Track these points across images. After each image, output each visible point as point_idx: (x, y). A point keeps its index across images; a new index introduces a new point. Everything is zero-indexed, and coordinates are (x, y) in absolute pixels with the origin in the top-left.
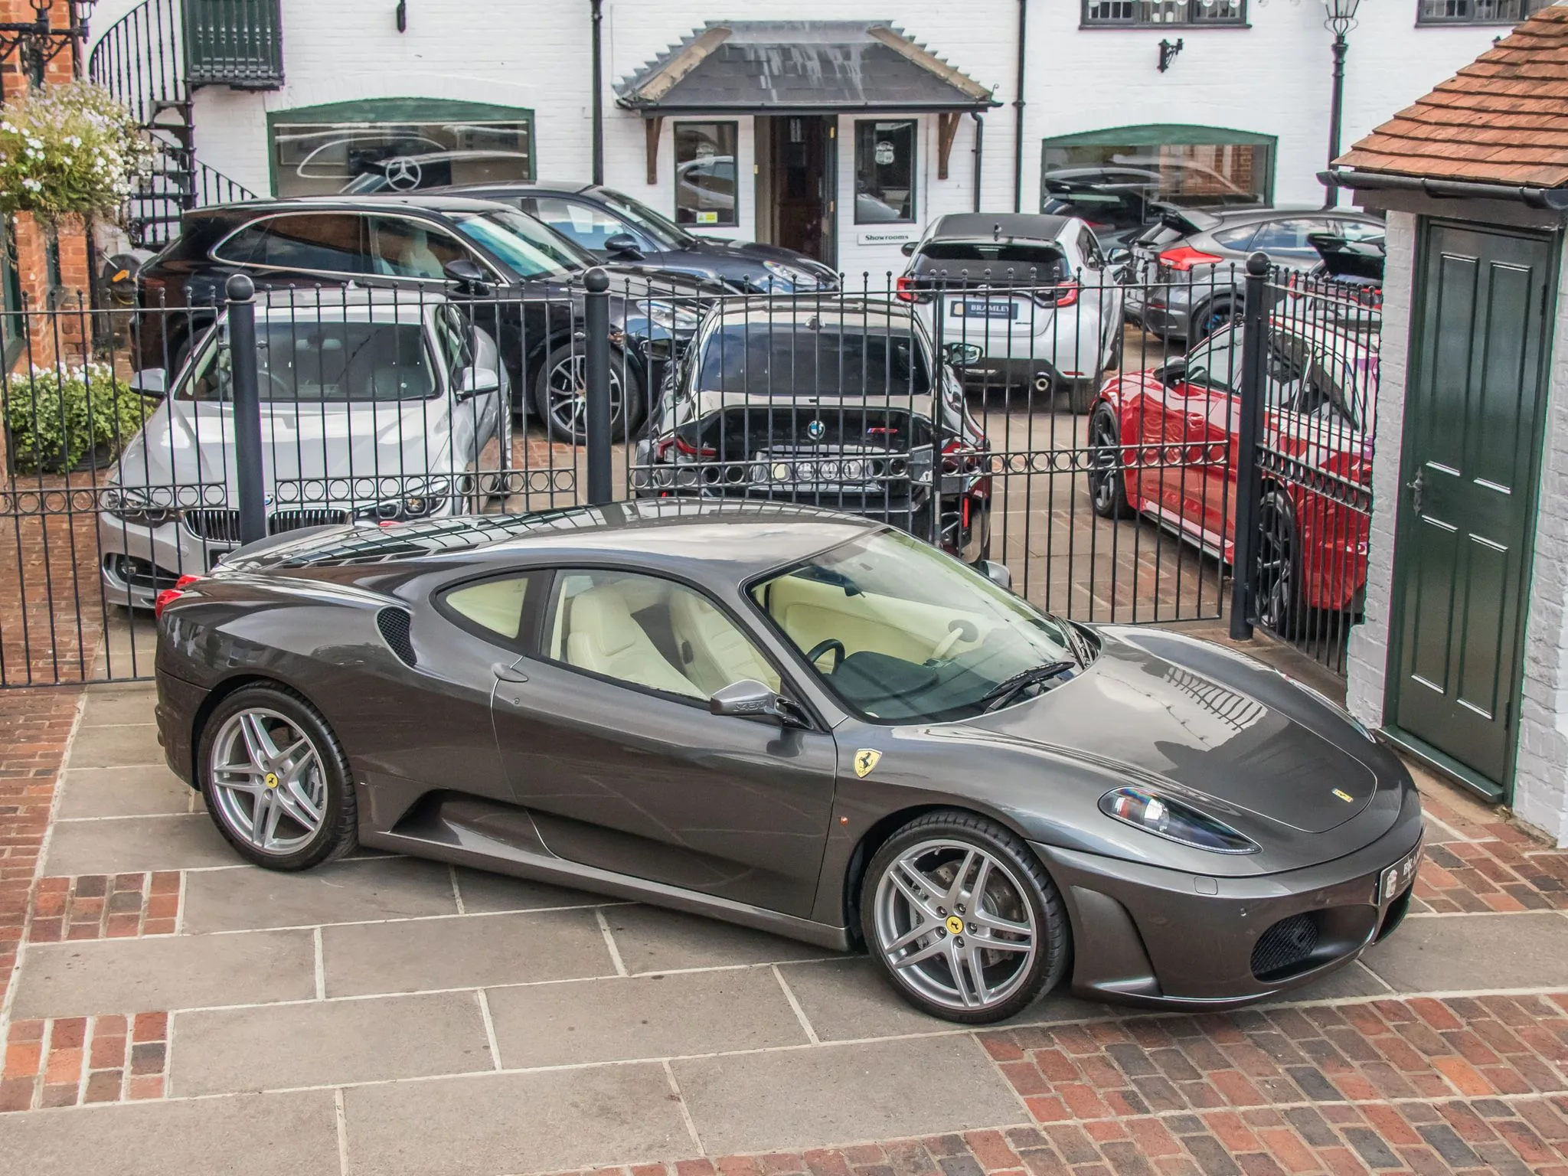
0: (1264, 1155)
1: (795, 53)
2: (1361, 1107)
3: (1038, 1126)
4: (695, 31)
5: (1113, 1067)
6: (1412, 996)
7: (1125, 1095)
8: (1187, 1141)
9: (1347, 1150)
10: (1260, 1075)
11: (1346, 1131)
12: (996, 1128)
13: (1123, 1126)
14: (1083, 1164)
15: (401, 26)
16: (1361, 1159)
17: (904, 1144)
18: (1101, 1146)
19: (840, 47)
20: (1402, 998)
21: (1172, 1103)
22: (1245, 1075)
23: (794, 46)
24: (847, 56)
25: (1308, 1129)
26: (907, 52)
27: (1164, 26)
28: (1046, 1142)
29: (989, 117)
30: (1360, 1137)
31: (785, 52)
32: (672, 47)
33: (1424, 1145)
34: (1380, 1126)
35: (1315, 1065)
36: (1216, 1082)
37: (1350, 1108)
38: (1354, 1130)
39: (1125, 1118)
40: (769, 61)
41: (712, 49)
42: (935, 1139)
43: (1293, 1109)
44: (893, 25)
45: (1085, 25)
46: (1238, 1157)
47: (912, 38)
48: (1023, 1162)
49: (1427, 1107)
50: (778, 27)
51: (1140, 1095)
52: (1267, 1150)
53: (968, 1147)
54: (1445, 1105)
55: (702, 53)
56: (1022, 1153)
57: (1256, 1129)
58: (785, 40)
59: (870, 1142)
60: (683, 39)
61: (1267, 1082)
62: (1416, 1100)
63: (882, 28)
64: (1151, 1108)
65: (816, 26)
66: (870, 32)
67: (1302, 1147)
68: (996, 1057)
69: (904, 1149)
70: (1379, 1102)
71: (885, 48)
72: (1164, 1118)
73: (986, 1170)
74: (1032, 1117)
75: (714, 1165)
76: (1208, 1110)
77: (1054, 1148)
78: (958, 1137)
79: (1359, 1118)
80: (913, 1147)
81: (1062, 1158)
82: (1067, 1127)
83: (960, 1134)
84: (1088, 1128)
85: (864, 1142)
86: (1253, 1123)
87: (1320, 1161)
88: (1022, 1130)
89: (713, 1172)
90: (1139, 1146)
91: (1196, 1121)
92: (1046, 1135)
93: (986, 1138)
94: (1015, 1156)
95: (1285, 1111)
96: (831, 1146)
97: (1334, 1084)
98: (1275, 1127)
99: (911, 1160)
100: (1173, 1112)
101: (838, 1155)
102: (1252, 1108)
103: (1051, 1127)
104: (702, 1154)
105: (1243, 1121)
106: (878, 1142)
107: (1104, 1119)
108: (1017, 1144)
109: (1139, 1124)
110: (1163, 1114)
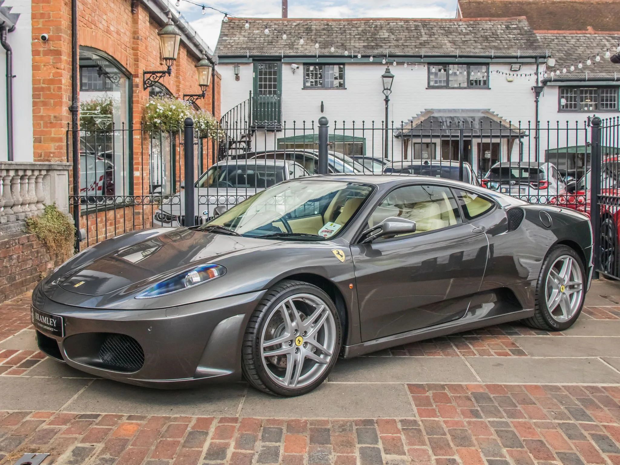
0: (540, 441)
1: (456, 119)
2: (603, 426)
3: (418, 418)
4: (421, 112)
5: (471, 400)
7: (471, 411)
8: (497, 432)
9: (590, 443)
10: (549, 408)
11: (592, 435)
12: (395, 418)
13: (465, 423)
14: (435, 436)
15: (322, 111)
16: (597, 448)
17: (342, 420)
18: (449, 430)
19: (472, 117)
21: (496, 415)
22: (542, 408)
23: (455, 117)
24: (474, 120)
25: (570, 432)
26: (495, 119)
27: (589, 111)
28: (419, 425)
29: (525, 140)
30: (600, 439)
31: (452, 118)
32: (413, 118)
34: (613, 435)
35: (582, 407)
36: (524, 409)
37: (596, 426)
38: (596, 435)
39: (467, 420)
40: (446, 121)
41: (426, 118)
42: (361, 420)
43: (564, 423)
44: (491, 111)
45: (560, 111)
46: (524, 440)
47: (498, 115)
48: (402, 433)
50: (450, 111)
51: (480, 412)
52: (542, 439)
53: (376, 425)
55: (423, 119)
56: (403, 429)
57: (539, 430)
58: (452, 115)
59: (326, 419)
60: (417, 115)
61: (553, 411)
63: (487, 111)
64: (484, 417)
65: (463, 111)
66: (482, 113)
67: (563, 439)
68: (411, 392)
69: (341, 423)
70: (615, 424)
71: (487, 117)
72: (489, 421)
73: (379, 435)
74: (417, 415)
75: (240, 420)
76: (515, 420)
77: (422, 428)
78: (373, 420)
79: (601, 430)
80: (347, 422)
81: (424, 433)
82: (434, 421)
83: (375, 419)
84: (445, 422)
85: (323, 418)
86: (539, 427)
87: (573, 447)
88: (408, 420)
89: (236, 423)
90: (470, 431)
91: (506, 424)
92: (420, 423)
93: (387, 422)
94: (399, 430)
95: (559, 424)
96: (305, 418)
97: (590, 415)
98: (551, 430)
99: (343, 427)
100: (495, 419)
101: (306, 422)
102: (540, 421)
103: (425, 420)
104: (237, 416)
105: (534, 426)
106: (330, 419)
107: (456, 419)
108: (403, 425)
109: (474, 423)
110: (489, 419)
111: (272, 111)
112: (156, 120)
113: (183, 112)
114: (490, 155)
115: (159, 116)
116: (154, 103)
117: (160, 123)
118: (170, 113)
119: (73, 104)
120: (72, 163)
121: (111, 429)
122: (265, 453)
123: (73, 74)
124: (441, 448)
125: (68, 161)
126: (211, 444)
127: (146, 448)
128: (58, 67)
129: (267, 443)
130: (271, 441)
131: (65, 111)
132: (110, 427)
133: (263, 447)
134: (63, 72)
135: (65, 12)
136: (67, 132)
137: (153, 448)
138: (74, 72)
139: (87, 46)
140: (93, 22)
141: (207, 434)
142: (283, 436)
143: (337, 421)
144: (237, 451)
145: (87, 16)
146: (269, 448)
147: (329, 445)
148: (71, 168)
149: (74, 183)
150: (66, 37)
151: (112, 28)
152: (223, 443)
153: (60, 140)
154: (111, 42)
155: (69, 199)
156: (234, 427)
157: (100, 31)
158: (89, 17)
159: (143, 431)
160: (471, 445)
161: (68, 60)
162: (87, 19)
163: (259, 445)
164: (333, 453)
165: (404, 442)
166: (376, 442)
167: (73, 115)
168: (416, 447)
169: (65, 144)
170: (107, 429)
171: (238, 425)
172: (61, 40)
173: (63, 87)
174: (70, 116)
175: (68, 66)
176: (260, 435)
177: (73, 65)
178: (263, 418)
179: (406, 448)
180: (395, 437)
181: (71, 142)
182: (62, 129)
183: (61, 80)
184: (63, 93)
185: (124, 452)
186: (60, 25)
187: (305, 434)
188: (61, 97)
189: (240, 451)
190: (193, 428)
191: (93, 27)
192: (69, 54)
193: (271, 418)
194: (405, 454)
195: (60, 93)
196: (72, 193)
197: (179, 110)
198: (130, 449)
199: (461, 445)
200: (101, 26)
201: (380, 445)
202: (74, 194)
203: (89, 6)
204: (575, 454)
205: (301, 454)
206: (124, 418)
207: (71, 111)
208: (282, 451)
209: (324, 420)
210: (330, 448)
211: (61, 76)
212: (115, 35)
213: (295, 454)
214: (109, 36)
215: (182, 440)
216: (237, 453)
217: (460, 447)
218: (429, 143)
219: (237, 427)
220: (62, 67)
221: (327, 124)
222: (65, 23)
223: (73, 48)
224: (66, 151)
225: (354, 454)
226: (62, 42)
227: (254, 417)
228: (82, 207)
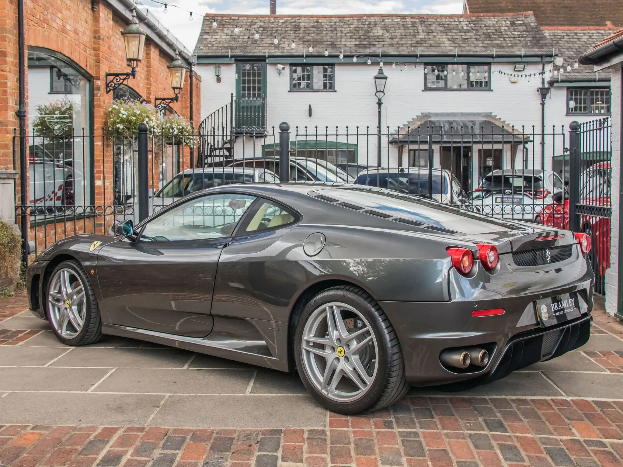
0: (445, 451)
1: (454, 124)
2: (517, 437)
3: (328, 429)
4: (417, 116)
5: (389, 412)
6: (574, 398)
7: (385, 422)
8: (404, 441)
9: (495, 453)
10: (467, 420)
11: (501, 445)
12: (304, 428)
13: (374, 433)
14: (338, 445)
15: (310, 115)
17: (250, 430)
18: (355, 440)
19: (472, 121)
20: (569, 399)
21: (409, 426)
22: (459, 420)
23: (454, 121)
24: (474, 124)
25: (478, 442)
26: (497, 123)
27: (600, 114)
28: (326, 435)
29: (529, 146)
30: (507, 448)
31: (450, 123)
32: (408, 122)
33: (545, 455)
34: (522, 445)
35: (502, 419)
36: (441, 421)
37: (510, 437)
38: (505, 445)
39: (378, 430)
40: (444, 126)
41: (423, 122)
42: (268, 430)
43: (475, 434)
44: (493, 114)
45: (568, 114)
46: (428, 450)
47: (500, 119)
48: (306, 442)
49: (557, 440)
50: (448, 115)
51: (394, 423)
52: (448, 449)
53: (282, 434)
54: (567, 440)
55: (419, 123)
56: (308, 438)
57: (448, 440)
58: (451, 119)
59: (234, 428)
60: (413, 119)
61: (469, 423)
62: (552, 437)
63: (489, 115)
64: (395, 427)
65: (462, 114)
66: (483, 116)
67: (469, 449)
69: (248, 432)
70: (529, 435)
71: (489, 122)
72: (399, 432)
73: (282, 443)
74: (328, 425)
75: (146, 430)
76: (426, 431)
77: (328, 438)
78: (281, 430)
79: (512, 441)
80: (254, 432)
81: (329, 442)
82: (343, 431)
83: (283, 429)
84: (354, 432)
85: (231, 428)
86: (448, 438)
87: (476, 456)
88: (317, 430)
89: (142, 432)
90: (376, 441)
91: (416, 434)
92: (328, 433)
93: (295, 431)
94: (304, 439)
95: (470, 435)
96: (213, 428)
97: (507, 427)
98: (460, 440)
99: (248, 436)
100: (406, 430)
101: (212, 432)
102: (452, 431)
103: (334, 430)
104: (145, 425)
105: (443, 436)
106: (238, 429)
107: (366, 430)
108: (309, 435)
109: (384, 433)
110: (400, 430)
111: (255, 115)
112: (118, 126)
113: (148, 117)
114: (491, 162)
115: (122, 121)
116: (117, 108)
117: (123, 129)
118: (134, 118)
119: (20, 108)
120: (18, 171)
121: (11, 439)
122: (161, 460)
123: (20, 76)
124: (340, 456)
125: (14, 169)
126: (108, 452)
127: (41, 455)
128: (3, 69)
129: (166, 451)
130: (170, 449)
131: (11, 116)
132: (11, 437)
133: (161, 454)
134: (8, 74)
135: (10, 11)
136: (14, 138)
137: (48, 456)
138: (21, 75)
139: (38, 47)
140: (45, 21)
141: (108, 442)
142: (185, 445)
143: (244, 431)
144: (133, 458)
145: (38, 14)
146: (166, 455)
147: (227, 453)
148: (17, 176)
149: (22, 193)
150: (12, 37)
151: (68, 27)
152: (121, 451)
153: (6, 146)
154: (67, 42)
155: (16, 210)
156: (138, 436)
157: (54, 30)
158: (40, 16)
159: (43, 440)
160: (373, 453)
161: (15, 61)
162: (38, 17)
163: (157, 453)
164: (229, 460)
165: (304, 451)
166: (276, 450)
167: (20, 120)
168: (315, 455)
169: (11, 150)
170: (6, 438)
171: (141, 434)
172: (5, 41)
173: (8, 90)
174: (18, 121)
175: (15, 68)
176: (162, 443)
177: (20, 68)
178: (170, 428)
179: (305, 456)
180: (298, 446)
181: (18, 149)
182: (8, 135)
183: (6, 83)
184: (8, 96)
185: (17, 460)
186: (5, 25)
187: (207, 442)
188: (6, 101)
189: (136, 458)
190: (95, 437)
191: (46, 26)
192: (15, 56)
193: (179, 428)
194: (301, 461)
195: (5, 97)
196: (20, 203)
197: (144, 115)
198: (25, 457)
199: (362, 454)
200: (54, 25)
201: (279, 454)
202: (22, 204)
203: (40, 4)
204: (476, 463)
205: (196, 461)
206: (29, 428)
207: (18, 116)
208: (178, 458)
209: (231, 430)
210: (228, 455)
211: (6, 79)
212: (72, 34)
213: (191, 461)
214: (65, 35)
215: (80, 448)
216: (133, 460)
217: (360, 456)
218: (417, 150)
219: (141, 436)
220: (8, 70)
221: (288, 130)
222: (10, 22)
223: (20, 49)
224: (12, 158)
225: (250, 461)
226: (7, 43)
227: (162, 427)
228: (31, 219)
